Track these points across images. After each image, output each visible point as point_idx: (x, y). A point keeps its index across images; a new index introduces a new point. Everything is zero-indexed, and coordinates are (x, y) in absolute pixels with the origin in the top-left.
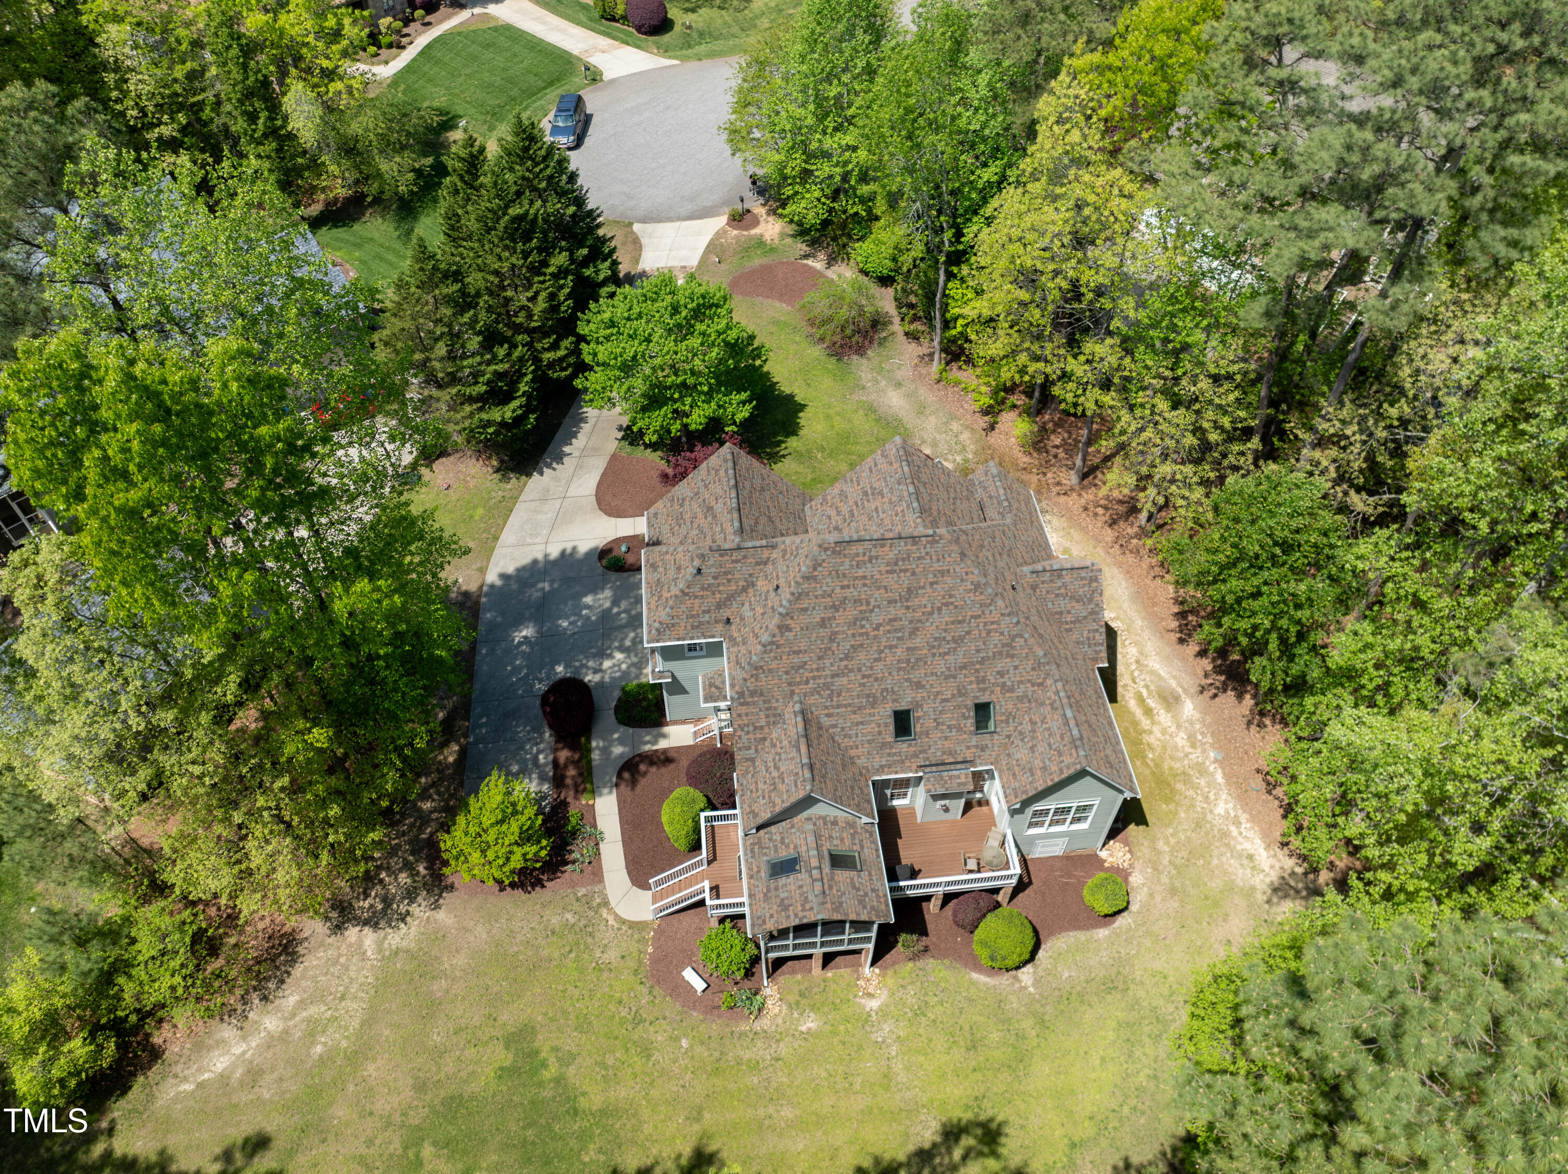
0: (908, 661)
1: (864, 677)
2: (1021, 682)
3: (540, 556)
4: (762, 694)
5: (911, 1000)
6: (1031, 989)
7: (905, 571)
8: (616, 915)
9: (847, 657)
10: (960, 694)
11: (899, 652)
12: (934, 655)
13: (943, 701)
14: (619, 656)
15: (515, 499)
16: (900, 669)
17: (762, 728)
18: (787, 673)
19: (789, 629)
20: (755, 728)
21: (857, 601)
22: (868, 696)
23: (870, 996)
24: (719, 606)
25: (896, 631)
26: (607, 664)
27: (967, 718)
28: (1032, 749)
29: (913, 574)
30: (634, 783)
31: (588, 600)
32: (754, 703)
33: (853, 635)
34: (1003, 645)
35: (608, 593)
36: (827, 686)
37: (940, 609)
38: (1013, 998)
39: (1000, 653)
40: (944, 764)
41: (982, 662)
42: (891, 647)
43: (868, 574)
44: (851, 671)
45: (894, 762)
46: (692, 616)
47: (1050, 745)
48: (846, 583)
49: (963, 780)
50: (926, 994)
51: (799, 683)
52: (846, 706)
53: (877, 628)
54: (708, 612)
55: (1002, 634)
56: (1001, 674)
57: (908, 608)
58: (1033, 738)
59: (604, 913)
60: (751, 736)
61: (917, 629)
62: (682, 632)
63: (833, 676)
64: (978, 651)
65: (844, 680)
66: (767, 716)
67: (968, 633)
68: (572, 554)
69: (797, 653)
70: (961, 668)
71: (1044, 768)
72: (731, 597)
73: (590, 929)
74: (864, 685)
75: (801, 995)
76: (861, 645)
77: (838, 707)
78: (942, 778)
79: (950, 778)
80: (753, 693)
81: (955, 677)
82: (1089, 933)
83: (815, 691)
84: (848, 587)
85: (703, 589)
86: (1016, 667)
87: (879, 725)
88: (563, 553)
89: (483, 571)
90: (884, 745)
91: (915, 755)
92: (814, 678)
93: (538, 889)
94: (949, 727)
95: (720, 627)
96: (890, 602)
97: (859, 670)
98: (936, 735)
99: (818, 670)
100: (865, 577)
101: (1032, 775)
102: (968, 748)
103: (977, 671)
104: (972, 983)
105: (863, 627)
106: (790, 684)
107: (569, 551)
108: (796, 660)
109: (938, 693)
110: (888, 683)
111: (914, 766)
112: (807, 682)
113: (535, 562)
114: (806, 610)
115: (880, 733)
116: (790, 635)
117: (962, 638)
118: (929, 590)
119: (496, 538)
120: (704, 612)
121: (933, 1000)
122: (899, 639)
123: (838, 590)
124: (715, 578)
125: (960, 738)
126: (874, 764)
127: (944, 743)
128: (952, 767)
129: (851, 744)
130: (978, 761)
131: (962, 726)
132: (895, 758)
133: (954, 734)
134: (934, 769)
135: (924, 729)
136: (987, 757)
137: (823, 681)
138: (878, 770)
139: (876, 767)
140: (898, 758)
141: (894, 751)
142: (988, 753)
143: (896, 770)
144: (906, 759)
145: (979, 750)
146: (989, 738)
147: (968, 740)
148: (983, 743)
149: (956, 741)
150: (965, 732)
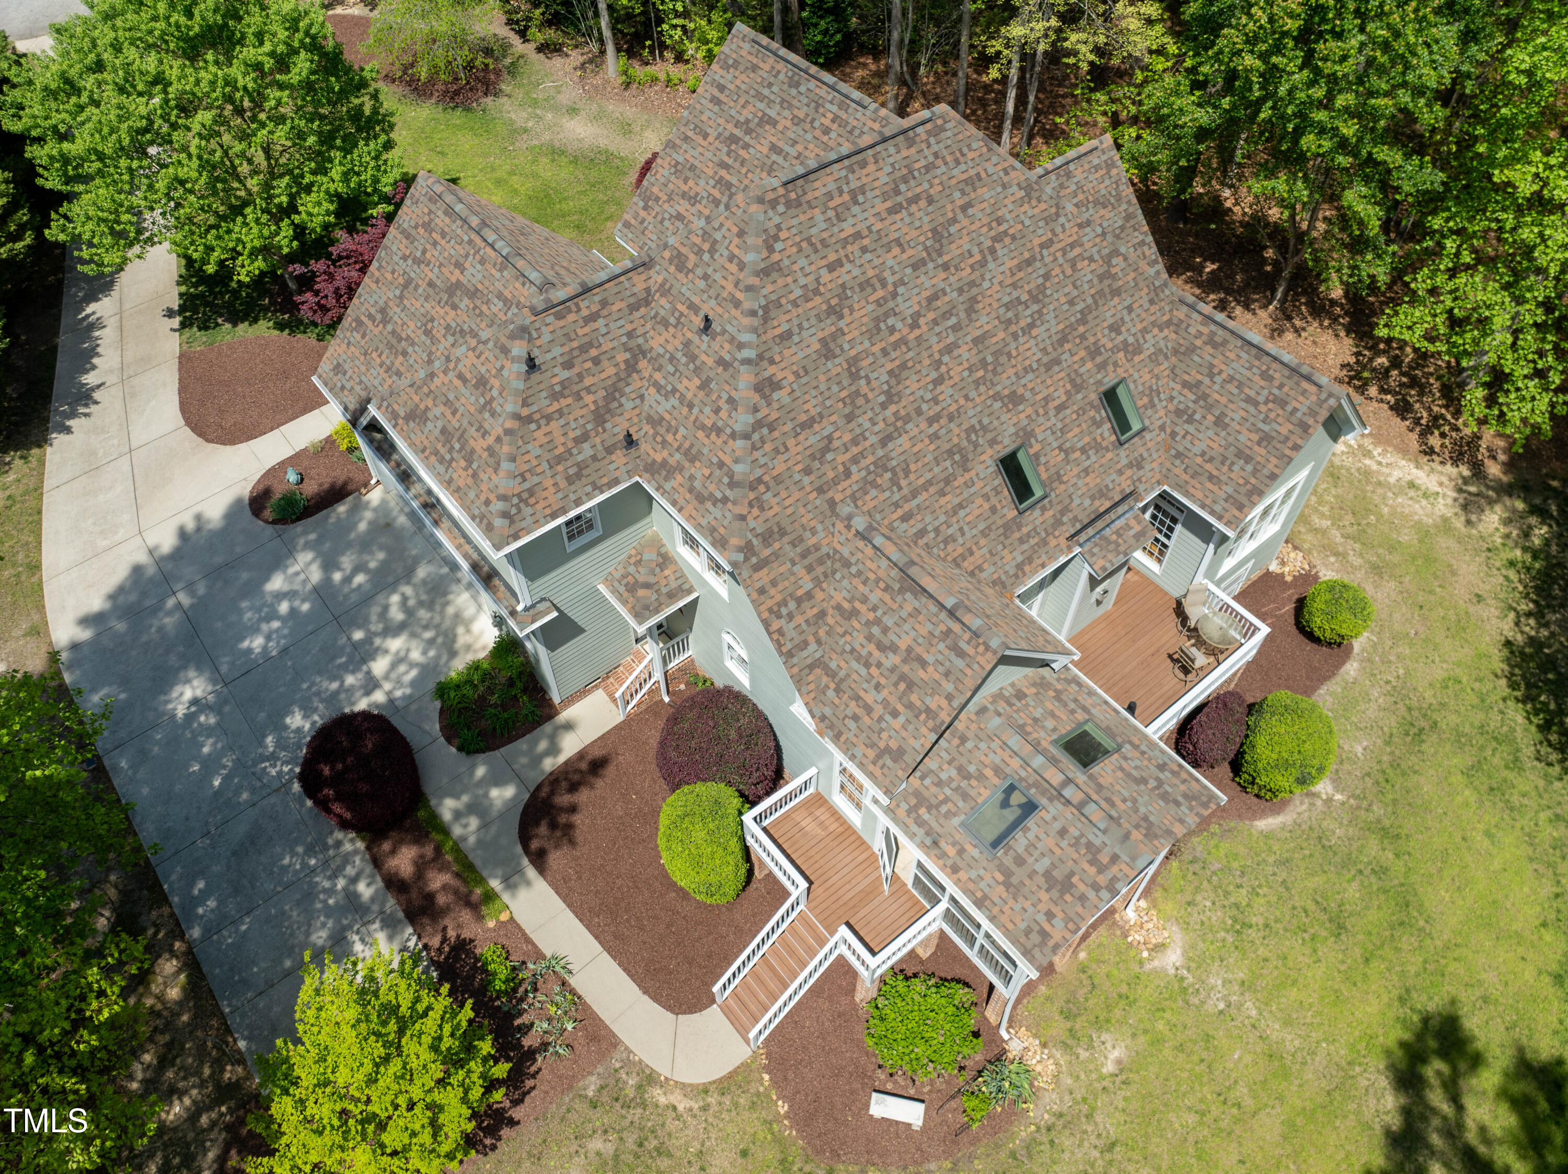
0: (984, 363)
1: (931, 421)
2: (1145, 331)
3: (142, 558)
4: (783, 533)
5: (1216, 916)
6: (1338, 797)
7: (915, 199)
8: (683, 1086)
9: (891, 397)
10: (1078, 388)
11: (964, 352)
12: (1015, 336)
13: (1060, 408)
14: (395, 644)
15: (38, 491)
16: (977, 383)
17: (809, 595)
18: (807, 471)
19: (775, 385)
20: (799, 601)
21: (865, 285)
22: (950, 453)
23: (1160, 948)
24: (600, 417)
25: (947, 315)
26: (379, 666)
27: (1098, 425)
28: (1220, 422)
29: (930, 201)
30: (566, 834)
31: (276, 583)
32: (776, 555)
33: (885, 353)
34: (1101, 278)
35: (304, 557)
36: (881, 465)
37: (993, 251)
38: (1328, 824)
39: (1101, 293)
40: (1100, 516)
41: (1083, 321)
42: (949, 349)
43: (861, 227)
44: (907, 419)
45: (1034, 550)
46: (559, 459)
48: (832, 257)
49: (1137, 528)
50: (1227, 894)
51: (835, 482)
52: (925, 487)
53: (915, 325)
54: (584, 438)
55: (1091, 259)
56: (1115, 328)
57: (946, 267)
58: (1209, 408)
59: (659, 1096)
60: (799, 620)
61: (973, 300)
62: (554, 500)
63: (884, 442)
64: (1071, 303)
65: (903, 442)
66: (810, 569)
67: (1047, 277)
68: (199, 529)
69: (808, 425)
70: (1061, 342)
72: (614, 393)
73: (652, 1144)
74: (935, 437)
75: (1068, 1016)
76: (903, 366)
77: (914, 494)
78: (1106, 539)
79: (1118, 533)
80: (767, 538)
81: (1057, 362)
83: (868, 484)
84: (839, 263)
85: (555, 396)
86: (1130, 309)
87: (986, 497)
88: (183, 534)
89: (39, 630)
90: (1007, 528)
91: (1058, 523)
92: (855, 460)
93: (505, 1132)
94: (1083, 450)
95: (619, 457)
96: (915, 267)
97: (919, 412)
98: (1071, 473)
99: (855, 442)
100: (858, 236)
101: (1248, 459)
102: (1120, 472)
103: (1083, 337)
105: (892, 330)
106: (820, 490)
107: (190, 526)
108: (812, 439)
109: (1047, 399)
110: (971, 417)
111: (1065, 543)
112: (848, 474)
113: (137, 570)
114: (786, 336)
115: (993, 510)
116: (781, 396)
117: (1042, 289)
118: (965, 222)
119: (35, 567)
120: (579, 441)
121: (1241, 896)
122: (956, 328)
123: (825, 276)
124: (568, 365)
125: (1103, 461)
126: (1007, 568)
127: (1088, 479)
128: (1112, 515)
129: (960, 550)
130: (1141, 488)
131: (1099, 439)
132: (1032, 542)
133: (1094, 458)
134: (1090, 531)
135: (1053, 471)
136: (1149, 475)
137: (871, 459)
138: (1016, 576)
139: (1012, 572)
140: (1036, 540)
141: (1025, 530)
142: (1148, 467)
143: (1039, 562)
144: (1048, 534)
145: (1135, 469)
146: (1140, 443)
147: (1116, 459)
148: (1136, 454)
149: (1101, 470)
150: (1107, 449)
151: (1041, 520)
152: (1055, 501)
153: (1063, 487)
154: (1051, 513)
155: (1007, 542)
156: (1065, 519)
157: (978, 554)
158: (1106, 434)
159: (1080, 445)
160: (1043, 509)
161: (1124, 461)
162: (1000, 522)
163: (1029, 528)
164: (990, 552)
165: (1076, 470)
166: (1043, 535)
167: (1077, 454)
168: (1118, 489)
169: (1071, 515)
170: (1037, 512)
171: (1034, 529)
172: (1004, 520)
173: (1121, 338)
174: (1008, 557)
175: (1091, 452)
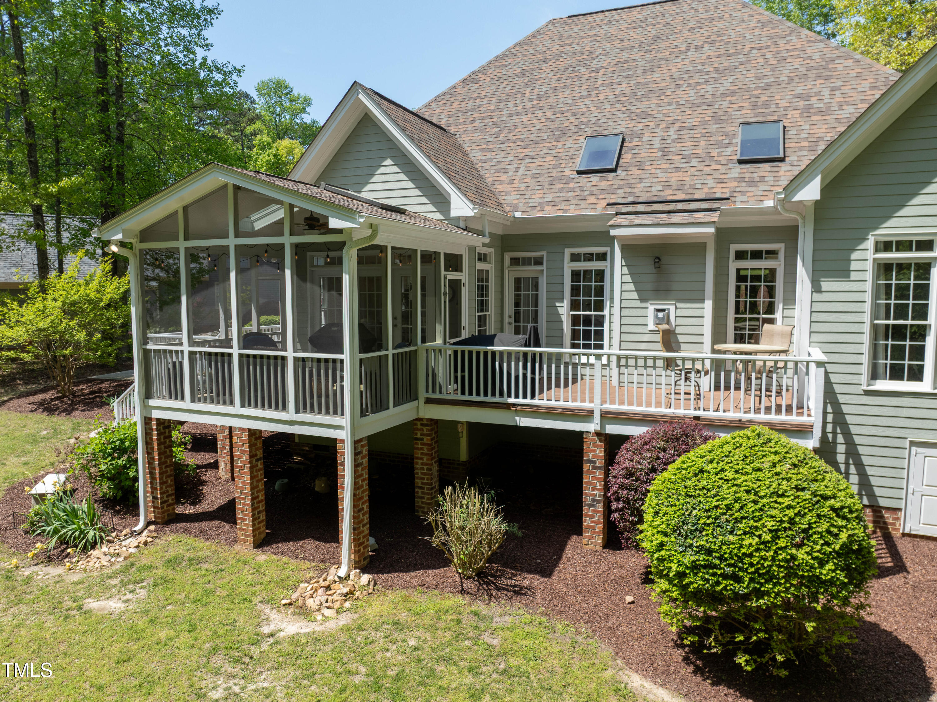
1: (557, 113)
2: (846, 103)
5: (392, 655)
7: (655, 24)
9: (540, 98)
10: (718, 121)
11: (622, 87)
13: (683, 128)
16: (616, 102)
18: (451, 116)
19: (476, 81)
21: (578, 53)
22: (555, 130)
23: (302, 611)
25: (624, 70)
27: (723, 146)
29: (667, 25)
33: (559, 79)
34: (810, 69)
36: (498, 124)
39: (803, 76)
40: (664, 202)
41: (765, 88)
43: (602, 33)
45: (568, 199)
48: (568, 42)
53: (595, 71)
55: (809, 58)
56: (803, 97)
61: (658, 66)
64: (760, 77)
67: (744, 62)
69: (475, 98)
77: (504, 142)
81: (710, 104)
83: (479, 129)
84: (570, 44)
86: (835, 89)
87: (558, 158)
90: (557, 179)
91: (610, 191)
92: (484, 118)
94: (688, 157)
96: (624, 49)
97: (553, 107)
98: (657, 166)
99: (494, 110)
100: (596, 36)
102: (721, 181)
103: (754, 96)
104: (624, 694)
108: (470, 104)
109: (676, 121)
111: (603, 204)
114: (506, 65)
115: (556, 166)
116: (475, 86)
117: (732, 68)
126: (531, 201)
130: (739, 198)
132: (571, 194)
135: (638, 160)
138: (534, 208)
139: (531, 205)
140: (576, 194)
143: (566, 208)
144: (591, 194)
145: (744, 184)
146: (769, 169)
147: (723, 171)
148: (755, 175)
149: (697, 173)
150: (718, 163)
151: (594, 184)
152: (620, 177)
153: (639, 172)
154: (610, 183)
155: (547, 187)
156: (620, 191)
157: (515, 185)
158: (727, 153)
159: (686, 152)
160: (603, 178)
161: (733, 175)
162: (554, 174)
163: (577, 185)
164: (527, 187)
165: (664, 166)
166: (587, 193)
167: (678, 157)
168: (705, 190)
169: (629, 190)
170: (596, 178)
171: (583, 187)
172: (560, 174)
173: (807, 103)
174: (539, 195)
175: (695, 160)
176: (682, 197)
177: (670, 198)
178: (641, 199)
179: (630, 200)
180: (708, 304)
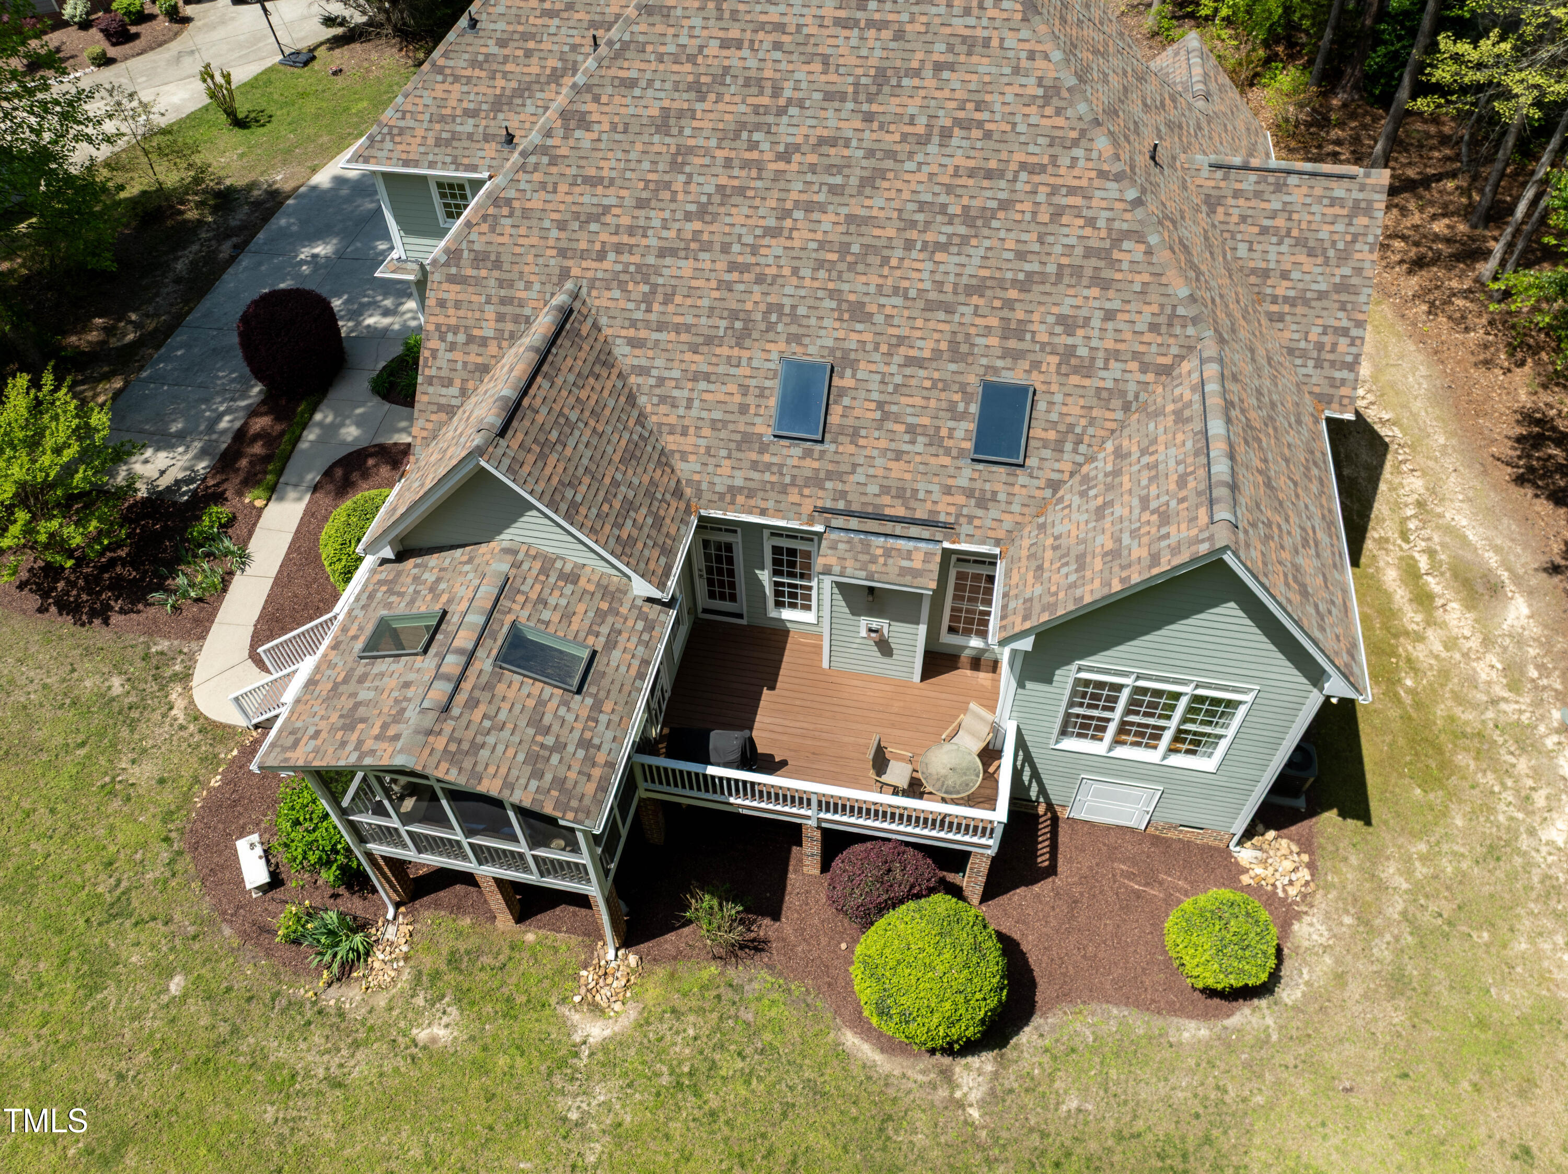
0: (844, 249)
1: (733, 267)
2: (1115, 355)
4: (497, 264)
6: (975, 1113)
7: (881, 25)
9: (703, 213)
10: (956, 355)
11: (827, 221)
12: (909, 245)
13: (910, 361)
16: (820, 264)
17: (484, 342)
18: (562, 226)
19: (584, 122)
20: (470, 339)
21: (753, 83)
22: (734, 315)
24: (498, 104)
25: (831, 169)
27: (957, 416)
29: (899, 35)
32: (478, 282)
33: (728, 163)
34: (1089, 253)
36: (644, 273)
37: (946, 134)
39: (1077, 271)
40: (881, 518)
41: (1024, 286)
42: (809, 207)
43: (791, 21)
44: (706, 247)
45: (764, 487)
47: (1145, 502)
48: (734, 33)
49: (917, 564)
51: (583, 255)
52: (678, 329)
53: (785, 157)
54: (472, 114)
55: (1091, 222)
56: (1068, 324)
57: (869, 118)
59: (175, 693)
60: (458, 355)
61: (882, 174)
63: (662, 253)
64: (1021, 255)
65: (686, 267)
66: (501, 318)
67: (1005, 205)
69: (593, 182)
70: (971, 290)
71: (1114, 554)
73: (135, 714)
74: (728, 287)
76: (741, 191)
77: (661, 327)
78: (867, 546)
79: (888, 553)
80: (479, 259)
81: (949, 309)
82: (1158, 1023)
83: (617, 281)
84: (738, 44)
85: (474, 64)
86: (1109, 315)
87: (744, 390)
89: (314, 169)
90: (747, 440)
91: (816, 481)
92: (619, 249)
94: (912, 430)
96: (829, 97)
97: (725, 249)
98: (874, 442)
99: (631, 231)
100: (780, 28)
102: (948, 491)
103: (1009, 304)
104: (841, 1054)
105: (753, 146)
106: (563, 253)
108: (587, 198)
109: (901, 340)
110: (786, 294)
111: (807, 508)
112: (601, 256)
114: (631, 84)
115: (743, 409)
116: (585, 138)
117: (987, 215)
118: (930, 83)
122: (834, 190)
123: (713, 48)
125: (933, 460)
126: (717, 480)
127: (892, 465)
128: (898, 529)
129: (672, 420)
130: (965, 529)
131: (944, 432)
132: (767, 476)
133: (919, 448)
134: (854, 523)
135: (850, 421)
136: (989, 523)
137: (636, 259)
138: (722, 496)
139: (718, 488)
140: (774, 479)
141: (767, 458)
142: (994, 513)
143: (763, 505)
144: (793, 484)
145: (973, 502)
146: (1004, 478)
147: (951, 471)
148: (987, 486)
149: (921, 468)
150: (948, 451)
151: (795, 462)
152: (828, 456)
153: (851, 449)
154: (816, 465)
155: (735, 454)
156: (829, 485)
157: (691, 439)
158: (959, 434)
159: (910, 420)
160: (808, 454)
161: (963, 482)
162: (742, 427)
163: (775, 460)
164: (708, 448)
165: (883, 444)
166: (787, 480)
167: (901, 428)
168: (929, 505)
169: (840, 486)
170: (797, 451)
171: (781, 466)
172: (750, 429)
173: (1070, 341)
174: (726, 471)
175: (920, 439)
176: (900, 512)
177: (888, 511)
178: (855, 507)
179: (841, 505)
180: (922, 629)
